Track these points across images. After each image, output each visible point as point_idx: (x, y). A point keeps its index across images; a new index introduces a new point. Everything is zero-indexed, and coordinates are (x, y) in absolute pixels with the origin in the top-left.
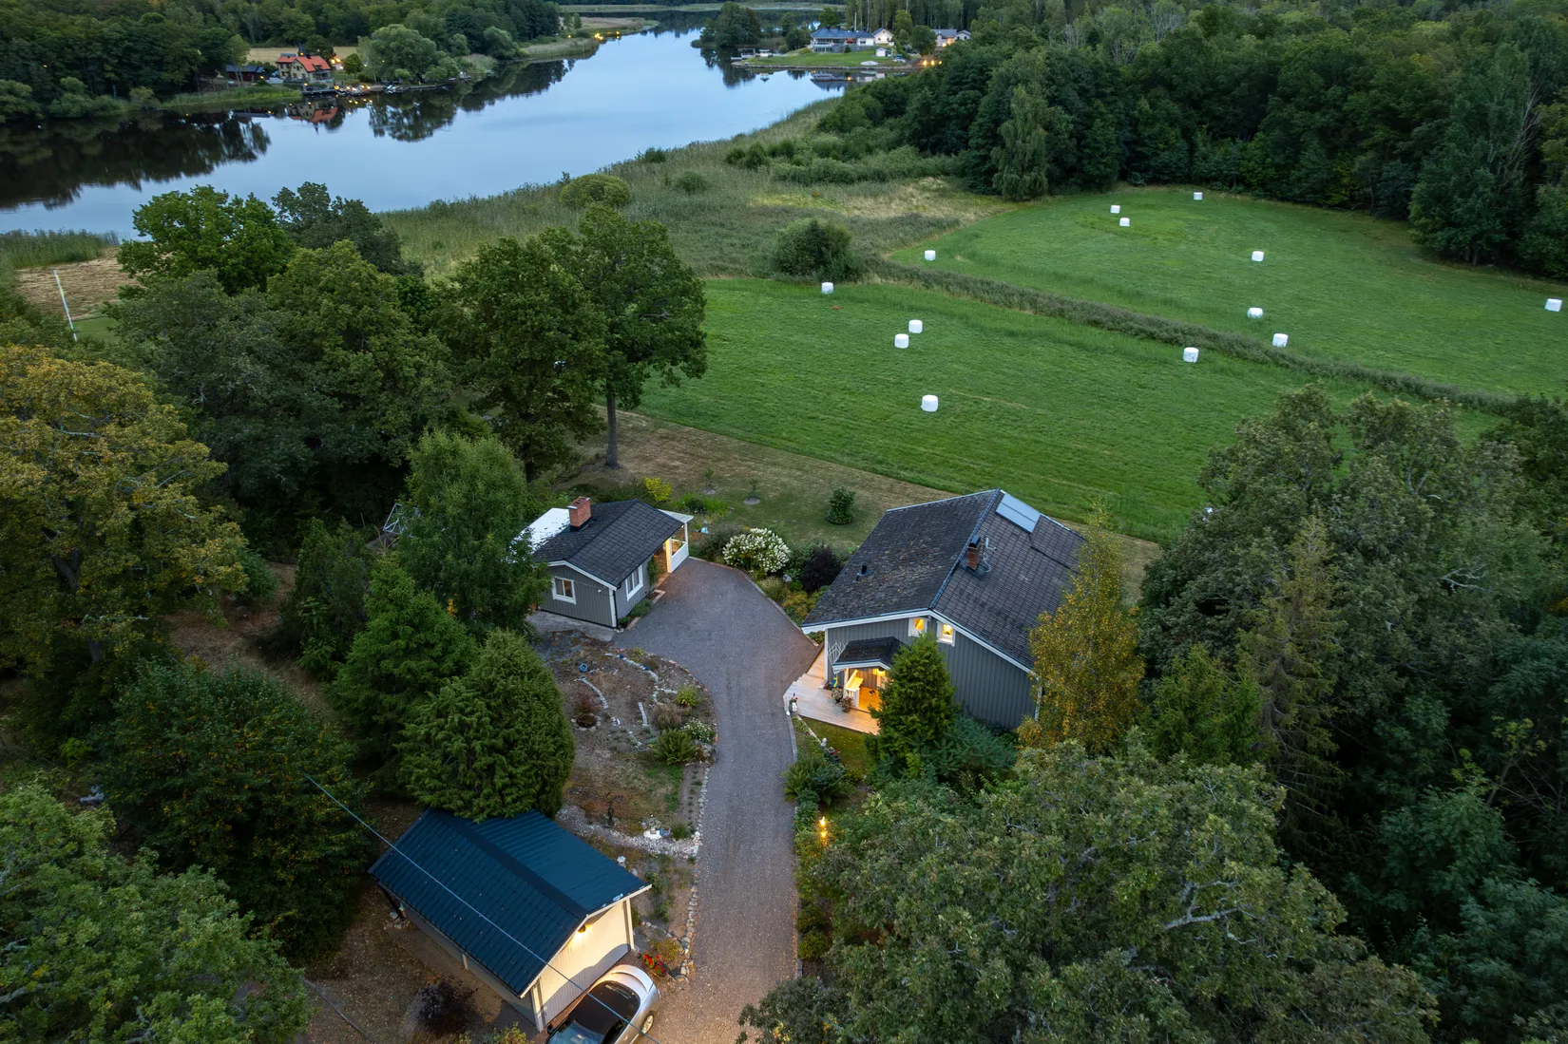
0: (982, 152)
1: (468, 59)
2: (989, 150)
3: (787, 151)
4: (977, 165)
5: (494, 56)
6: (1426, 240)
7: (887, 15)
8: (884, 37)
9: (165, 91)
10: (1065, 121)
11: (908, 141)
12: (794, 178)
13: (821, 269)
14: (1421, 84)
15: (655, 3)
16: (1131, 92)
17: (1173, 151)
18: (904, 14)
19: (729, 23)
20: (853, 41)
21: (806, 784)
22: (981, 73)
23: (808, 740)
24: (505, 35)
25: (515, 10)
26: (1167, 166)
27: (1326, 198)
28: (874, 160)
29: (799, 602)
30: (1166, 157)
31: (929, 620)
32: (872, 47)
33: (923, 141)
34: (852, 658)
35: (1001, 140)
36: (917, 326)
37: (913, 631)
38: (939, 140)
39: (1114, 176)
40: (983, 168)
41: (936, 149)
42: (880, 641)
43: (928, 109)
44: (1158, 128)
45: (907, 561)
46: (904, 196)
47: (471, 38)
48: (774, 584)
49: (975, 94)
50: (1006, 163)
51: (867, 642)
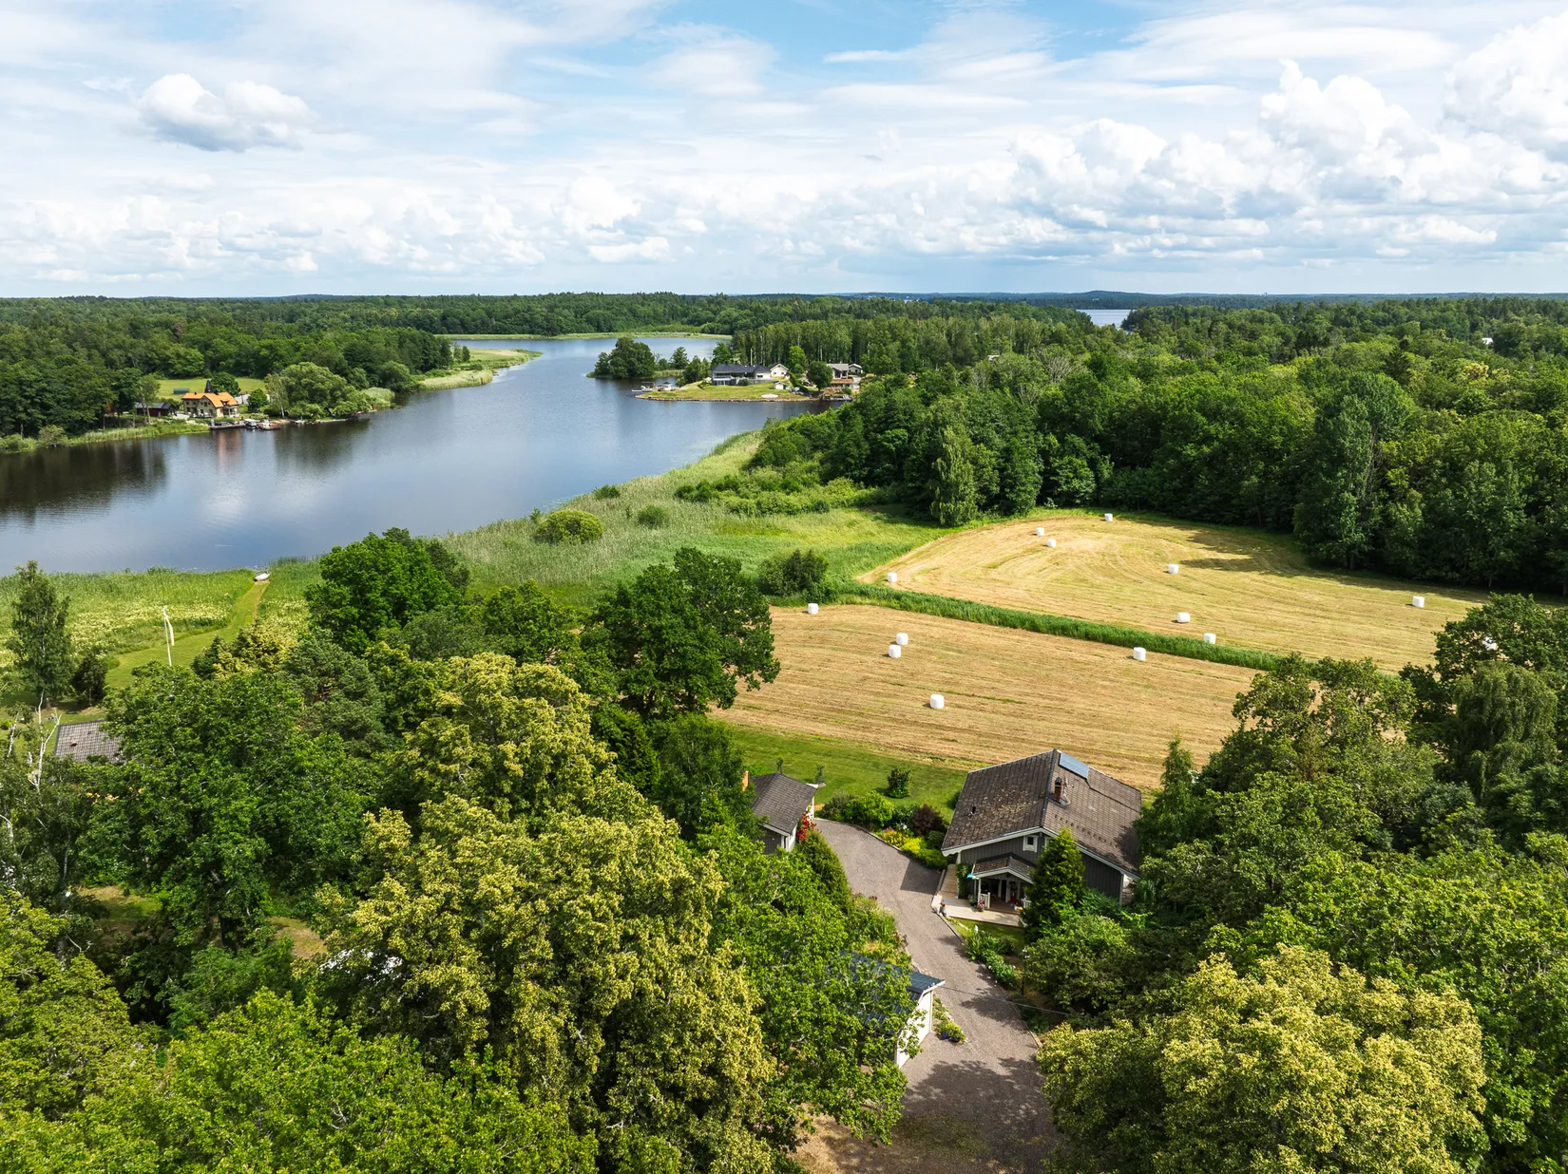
0: (918, 484)
1: (368, 392)
2: (923, 483)
3: (731, 485)
4: (913, 495)
5: (392, 389)
6: (1310, 551)
7: (780, 349)
8: (778, 371)
9: (75, 428)
10: (988, 456)
11: (842, 474)
12: (746, 510)
13: (805, 591)
14: (1284, 422)
15: (532, 333)
16: (1040, 428)
17: (1081, 479)
18: (797, 350)
19: (624, 357)
20: (751, 375)
21: (986, 947)
22: (905, 413)
23: (962, 930)
24: (402, 368)
25: (408, 344)
26: (1078, 492)
27: (1222, 516)
28: (813, 493)
29: (914, 844)
30: (1076, 483)
31: (1042, 836)
32: (769, 382)
33: (857, 473)
34: (985, 869)
35: (936, 475)
36: (904, 638)
37: (1026, 847)
38: (871, 472)
39: (1033, 502)
40: (918, 498)
41: (869, 481)
42: (1002, 857)
43: (858, 446)
44: (1066, 459)
45: (1006, 802)
46: (851, 524)
47: (369, 371)
48: (891, 832)
49: (901, 432)
50: (942, 493)
51: (991, 859)
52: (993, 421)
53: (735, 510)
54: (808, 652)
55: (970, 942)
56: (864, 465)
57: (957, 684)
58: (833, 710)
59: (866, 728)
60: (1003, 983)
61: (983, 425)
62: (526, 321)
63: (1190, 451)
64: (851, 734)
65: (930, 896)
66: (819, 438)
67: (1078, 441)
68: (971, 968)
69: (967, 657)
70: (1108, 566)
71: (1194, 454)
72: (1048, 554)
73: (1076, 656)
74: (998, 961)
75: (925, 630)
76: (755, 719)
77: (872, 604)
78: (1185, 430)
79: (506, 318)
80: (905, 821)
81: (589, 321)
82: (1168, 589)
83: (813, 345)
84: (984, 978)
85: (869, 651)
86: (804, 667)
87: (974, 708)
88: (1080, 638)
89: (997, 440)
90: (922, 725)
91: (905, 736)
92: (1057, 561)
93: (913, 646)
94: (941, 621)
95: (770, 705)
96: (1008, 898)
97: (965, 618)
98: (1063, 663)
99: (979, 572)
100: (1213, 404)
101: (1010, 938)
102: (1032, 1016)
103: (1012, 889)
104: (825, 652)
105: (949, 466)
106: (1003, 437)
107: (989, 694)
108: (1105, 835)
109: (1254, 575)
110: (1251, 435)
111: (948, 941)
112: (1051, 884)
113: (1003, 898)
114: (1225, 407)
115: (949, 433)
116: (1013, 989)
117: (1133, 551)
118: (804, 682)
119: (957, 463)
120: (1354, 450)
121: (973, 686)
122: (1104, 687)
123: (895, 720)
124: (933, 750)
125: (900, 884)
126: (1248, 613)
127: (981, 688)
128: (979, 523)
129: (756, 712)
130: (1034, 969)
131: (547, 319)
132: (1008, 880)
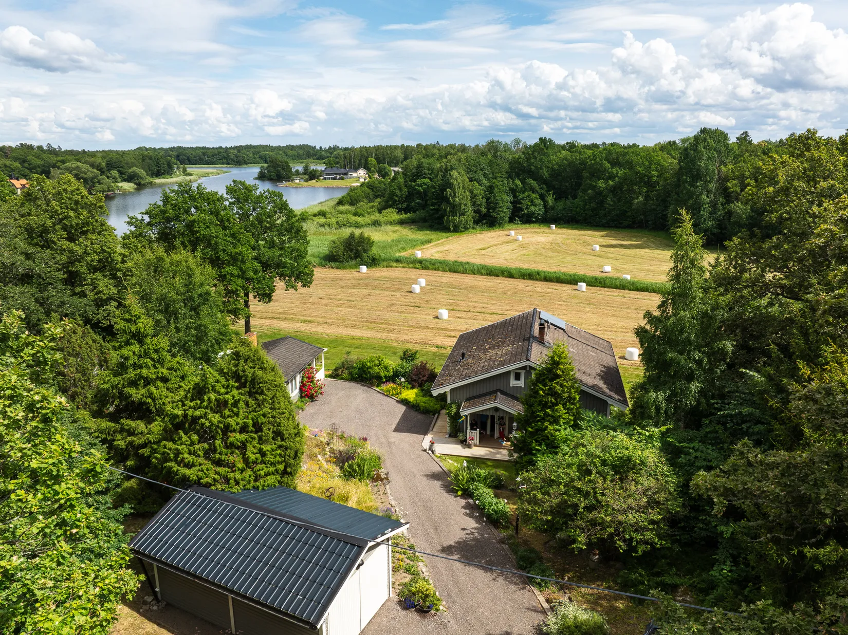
0: (436, 207)
1: (120, 184)
2: (439, 206)
3: (322, 214)
4: (434, 214)
5: (135, 184)
7: (363, 161)
8: (361, 172)
10: (479, 190)
11: (390, 206)
12: (329, 225)
13: (358, 259)
14: (658, 163)
15: (228, 164)
16: (510, 177)
17: (535, 205)
18: (372, 160)
19: (274, 168)
20: (346, 174)
21: (473, 480)
22: (429, 169)
23: (451, 465)
24: (142, 172)
25: (147, 160)
26: (534, 213)
27: (620, 223)
28: (373, 217)
29: (411, 394)
30: (532, 208)
31: (528, 369)
32: (356, 177)
33: (400, 206)
34: (473, 406)
35: (446, 199)
36: (423, 282)
37: (513, 383)
38: (408, 205)
39: (507, 219)
40: (436, 216)
41: (406, 210)
42: (490, 393)
43: (401, 190)
44: (526, 194)
45: (493, 347)
46: (395, 232)
47: (121, 173)
48: (391, 385)
49: (426, 181)
50: (450, 211)
51: (480, 396)
52: (481, 170)
53: (322, 226)
54: (356, 291)
55: (457, 476)
56: (404, 202)
57: (458, 305)
58: (367, 322)
59: (389, 331)
60: (493, 520)
61: (475, 172)
62: (224, 157)
63: (601, 184)
64: (379, 335)
65: (423, 436)
66: (379, 191)
67: (534, 183)
68: (456, 504)
69: (466, 292)
70: (555, 248)
71: (604, 186)
72: (517, 244)
73: (539, 290)
74: (487, 495)
75: (438, 279)
76: (308, 328)
77: (403, 267)
78: (597, 173)
79: (213, 156)
80: (403, 376)
81: (261, 157)
82: (594, 257)
83: (382, 159)
84: (470, 515)
85: (398, 290)
86: (351, 299)
87: (470, 318)
88: (541, 280)
89: (484, 181)
90: (432, 329)
91: (418, 336)
92: (523, 246)
93: (430, 287)
94: (448, 274)
95: (321, 320)
96: (497, 435)
97: (465, 272)
98: (531, 293)
99: (474, 252)
100: (614, 156)
101: (501, 472)
102: (532, 563)
103: (501, 425)
104: (368, 291)
105: (455, 193)
106: (488, 180)
107: (480, 310)
108: (588, 371)
109: (647, 250)
110: (639, 172)
111: (434, 476)
112: (545, 406)
113: (492, 435)
114: (621, 159)
115: (454, 173)
116: (506, 528)
117: (568, 241)
118: (350, 307)
119: (460, 192)
120: (707, 169)
121: (470, 306)
122: (561, 305)
123: (413, 326)
124: (439, 343)
125: (394, 427)
126: (646, 267)
127: (475, 307)
128: (474, 231)
129: (310, 324)
130: (534, 501)
131: (236, 156)
132: (497, 415)
